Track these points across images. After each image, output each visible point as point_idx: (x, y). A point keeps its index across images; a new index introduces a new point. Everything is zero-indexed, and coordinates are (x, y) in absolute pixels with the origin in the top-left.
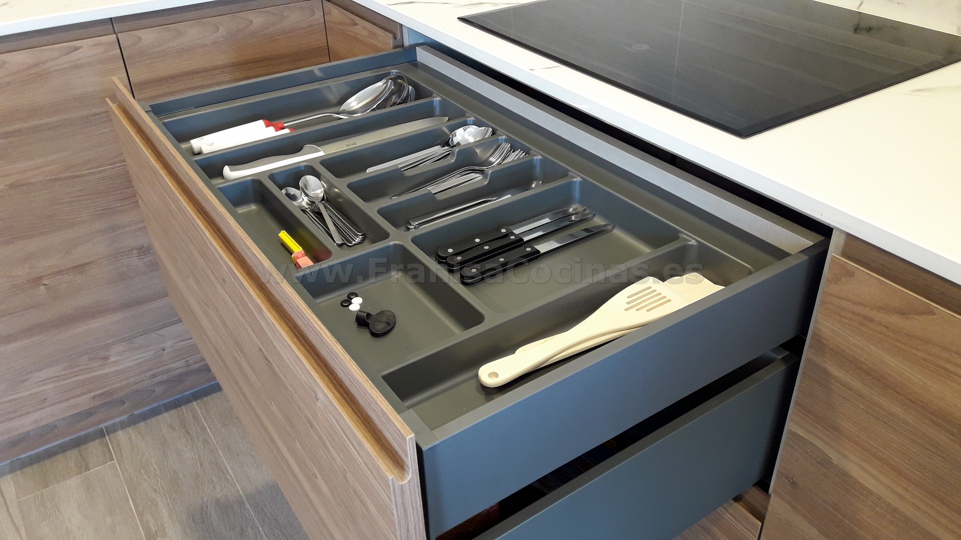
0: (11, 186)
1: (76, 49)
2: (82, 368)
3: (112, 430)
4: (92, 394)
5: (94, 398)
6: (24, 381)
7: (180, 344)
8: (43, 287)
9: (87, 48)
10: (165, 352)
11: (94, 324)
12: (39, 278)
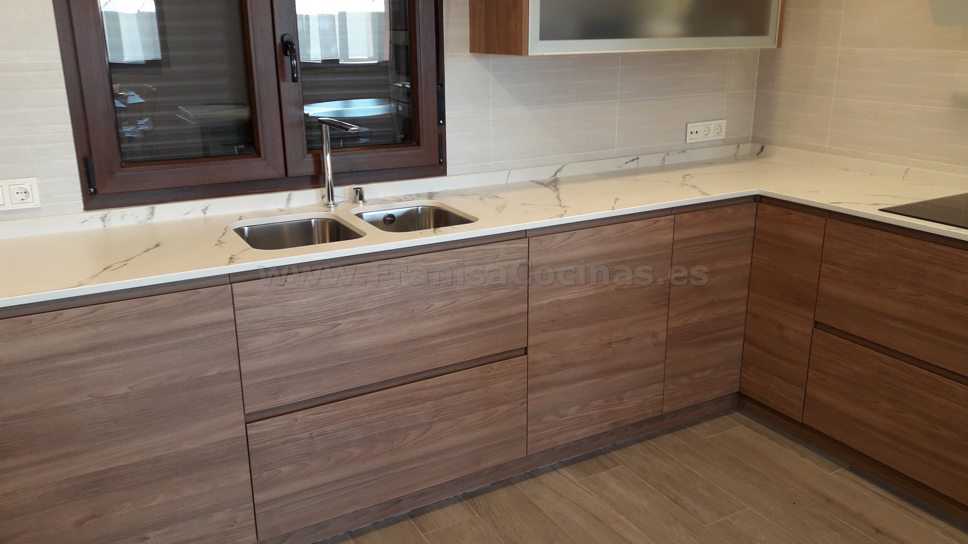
0: (616, 289)
1: (659, 221)
2: (611, 403)
4: (610, 422)
5: (611, 424)
6: (587, 405)
8: (611, 349)
9: (664, 221)
10: (647, 401)
11: (624, 376)
12: (611, 343)
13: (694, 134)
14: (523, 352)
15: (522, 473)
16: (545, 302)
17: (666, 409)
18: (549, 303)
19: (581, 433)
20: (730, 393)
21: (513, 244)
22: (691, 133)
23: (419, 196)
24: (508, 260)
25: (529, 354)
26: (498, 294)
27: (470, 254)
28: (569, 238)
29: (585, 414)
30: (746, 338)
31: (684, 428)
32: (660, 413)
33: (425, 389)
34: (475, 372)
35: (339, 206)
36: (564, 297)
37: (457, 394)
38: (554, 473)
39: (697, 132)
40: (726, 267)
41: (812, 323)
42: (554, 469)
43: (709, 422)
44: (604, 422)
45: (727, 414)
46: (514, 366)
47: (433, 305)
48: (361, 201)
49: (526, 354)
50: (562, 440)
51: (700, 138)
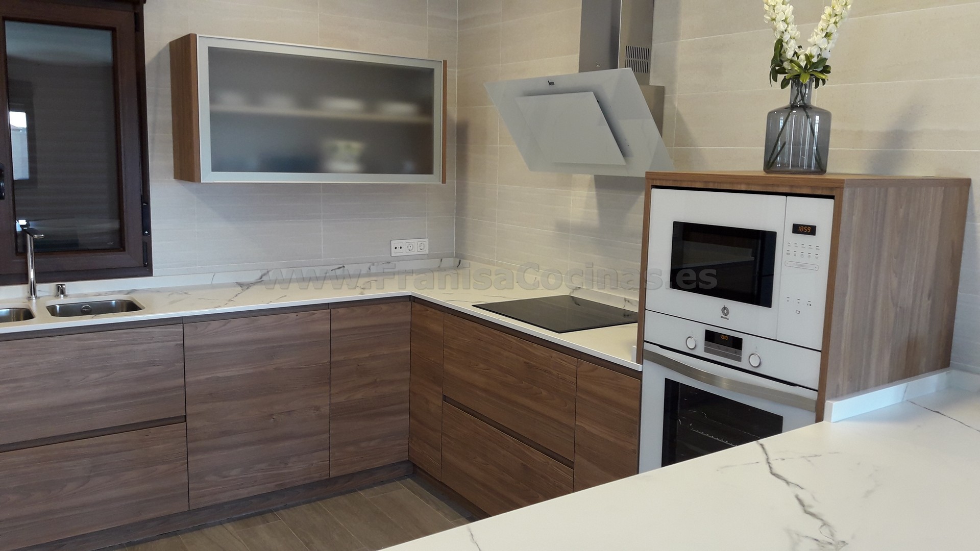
0: (275, 369)
1: (315, 314)
2: (275, 467)
3: (277, 510)
5: (276, 485)
6: (250, 468)
7: (320, 463)
8: (273, 419)
9: (319, 314)
10: (313, 466)
11: (287, 444)
12: (272, 415)
13: (398, 249)
14: (184, 420)
15: (190, 527)
16: (202, 378)
17: (333, 473)
18: (207, 379)
19: (244, 493)
20: (400, 461)
21: (167, 328)
22: (396, 248)
23: (120, 292)
24: (163, 342)
25: (187, 421)
26: (153, 370)
27: (124, 335)
28: (224, 325)
29: (249, 476)
30: (411, 414)
31: (355, 491)
32: (328, 477)
33: (80, 447)
34: (133, 435)
35: (41, 299)
36: (221, 374)
37: (114, 453)
38: (219, 527)
39: (401, 248)
40: (385, 353)
41: (441, 397)
42: (221, 523)
43: (380, 487)
44: (270, 483)
45: (398, 480)
46: (172, 431)
47: (88, 376)
48: (62, 295)
49: (186, 421)
50: (225, 497)
51: (404, 252)
